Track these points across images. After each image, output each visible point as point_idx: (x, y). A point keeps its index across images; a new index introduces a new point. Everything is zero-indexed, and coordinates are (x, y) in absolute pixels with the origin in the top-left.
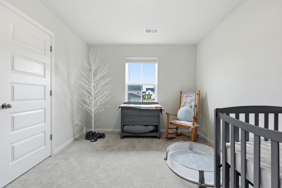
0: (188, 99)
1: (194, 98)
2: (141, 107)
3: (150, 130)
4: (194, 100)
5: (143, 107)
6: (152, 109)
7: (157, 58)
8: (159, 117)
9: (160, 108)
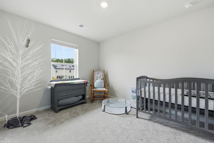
0: (99, 75)
1: (102, 74)
2: (74, 82)
3: (80, 99)
4: (102, 76)
5: (76, 82)
6: (82, 83)
7: (78, 45)
8: (85, 89)
9: (86, 82)
